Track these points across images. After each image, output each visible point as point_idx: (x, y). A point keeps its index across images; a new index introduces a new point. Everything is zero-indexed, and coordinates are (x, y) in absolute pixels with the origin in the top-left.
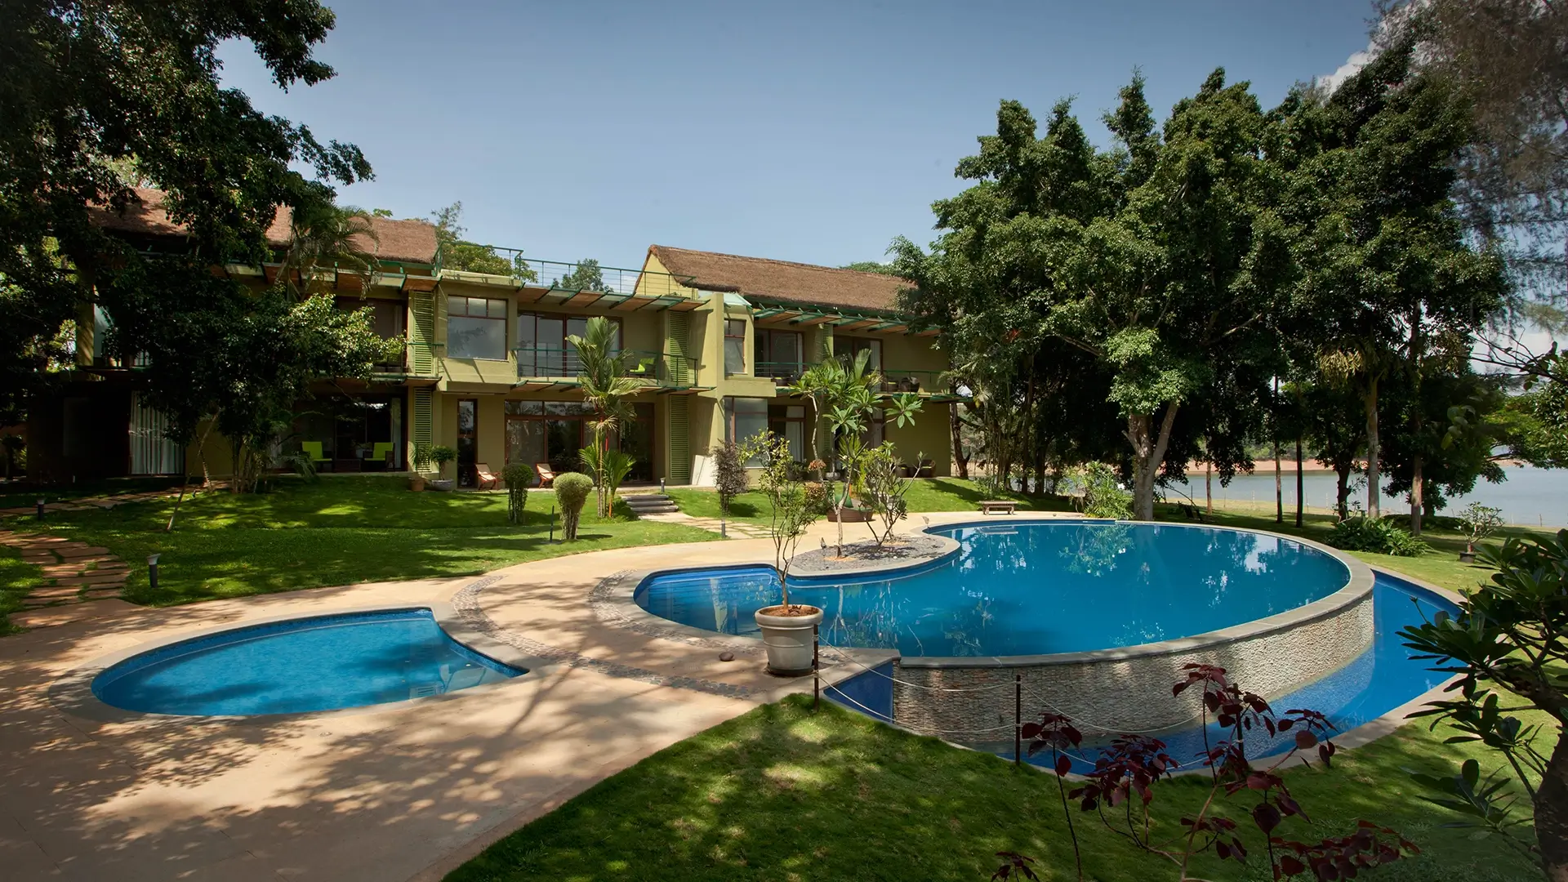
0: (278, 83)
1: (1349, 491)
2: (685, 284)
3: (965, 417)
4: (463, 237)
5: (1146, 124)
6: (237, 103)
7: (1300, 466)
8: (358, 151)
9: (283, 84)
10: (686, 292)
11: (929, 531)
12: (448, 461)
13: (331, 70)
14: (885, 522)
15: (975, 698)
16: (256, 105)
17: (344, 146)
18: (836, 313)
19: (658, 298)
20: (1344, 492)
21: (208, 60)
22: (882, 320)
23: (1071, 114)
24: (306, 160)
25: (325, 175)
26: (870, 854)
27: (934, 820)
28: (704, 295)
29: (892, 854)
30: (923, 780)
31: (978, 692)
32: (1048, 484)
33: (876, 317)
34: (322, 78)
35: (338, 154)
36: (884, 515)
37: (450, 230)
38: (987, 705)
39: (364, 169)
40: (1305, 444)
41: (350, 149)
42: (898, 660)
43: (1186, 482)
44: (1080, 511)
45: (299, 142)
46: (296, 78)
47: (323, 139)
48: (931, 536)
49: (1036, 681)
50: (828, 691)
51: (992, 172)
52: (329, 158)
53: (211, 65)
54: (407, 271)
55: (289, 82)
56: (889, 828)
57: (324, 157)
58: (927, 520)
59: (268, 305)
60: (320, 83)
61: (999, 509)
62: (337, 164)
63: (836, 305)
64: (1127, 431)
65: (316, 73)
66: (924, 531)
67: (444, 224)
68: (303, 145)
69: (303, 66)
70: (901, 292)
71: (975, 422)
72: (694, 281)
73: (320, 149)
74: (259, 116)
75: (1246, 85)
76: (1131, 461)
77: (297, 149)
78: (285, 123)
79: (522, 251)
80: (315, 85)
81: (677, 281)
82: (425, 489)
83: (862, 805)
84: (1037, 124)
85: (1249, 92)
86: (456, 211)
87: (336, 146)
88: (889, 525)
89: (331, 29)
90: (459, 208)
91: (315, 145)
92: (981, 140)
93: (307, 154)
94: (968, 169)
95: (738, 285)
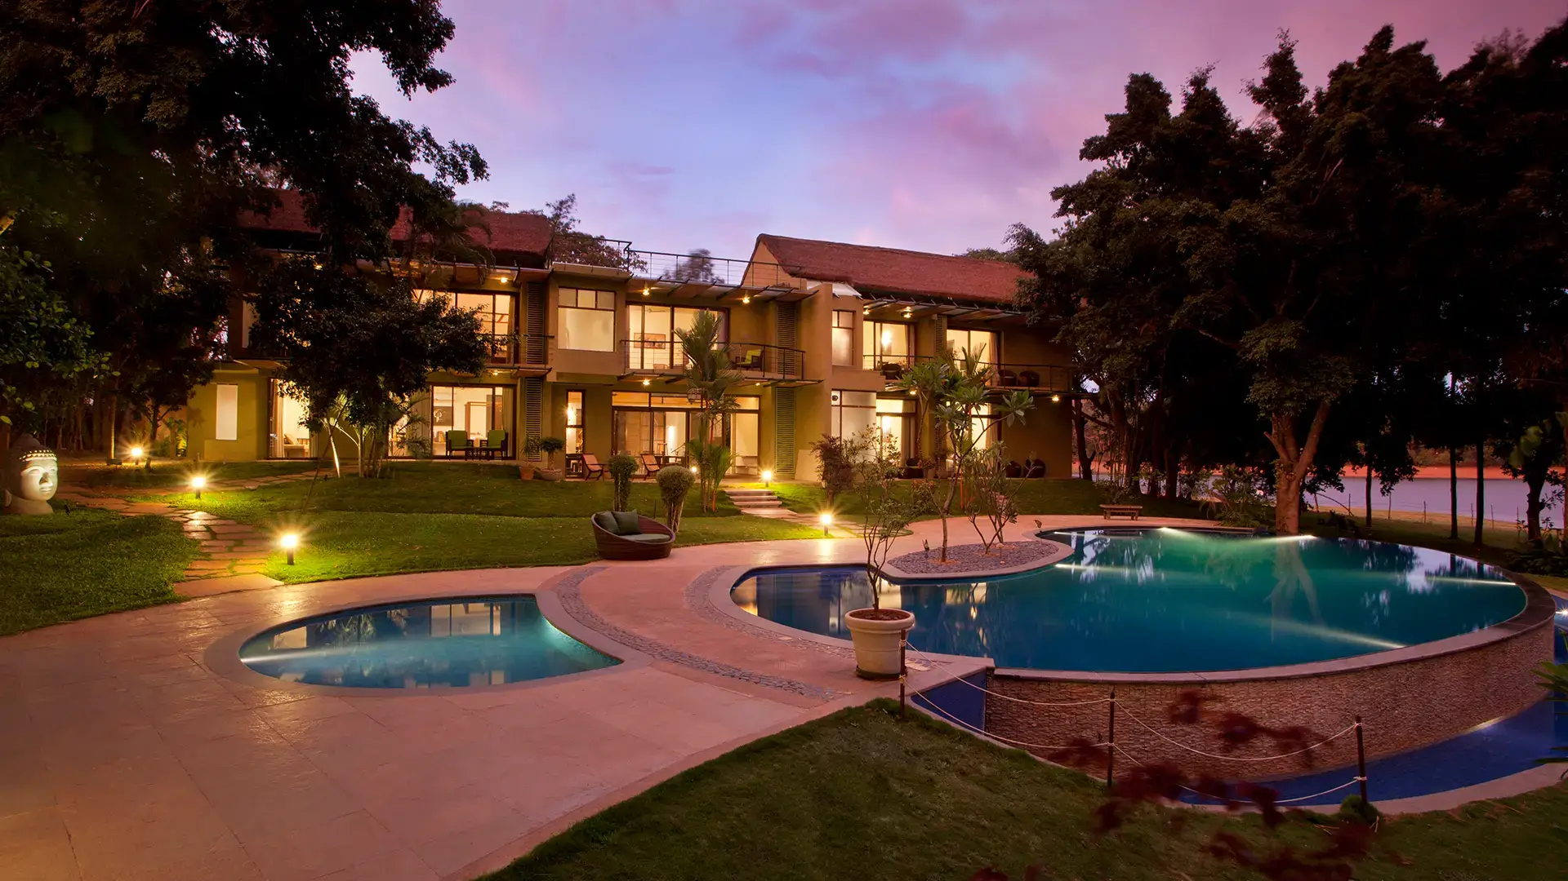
0: (403, 91)
1: (1542, 505)
2: (793, 274)
3: (1090, 413)
4: (576, 228)
5: (1298, 92)
6: (368, 109)
7: (1480, 474)
8: (475, 151)
9: (407, 92)
10: (794, 282)
11: (1041, 535)
12: (556, 450)
13: (450, 77)
14: (994, 524)
15: (1072, 714)
16: (383, 111)
17: (463, 146)
18: (951, 303)
19: (765, 289)
20: (1535, 506)
21: (340, 70)
22: (999, 311)
23: (1209, 86)
24: (427, 161)
25: (443, 176)
26: (944, 864)
27: (1013, 834)
28: (811, 286)
29: (966, 865)
30: (1007, 794)
31: (1076, 707)
32: (1180, 487)
33: (993, 308)
34: (442, 85)
35: (457, 155)
36: (993, 518)
37: (564, 221)
38: (1085, 721)
39: (479, 167)
40: (1488, 450)
41: (467, 149)
42: (992, 669)
43: (1342, 489)
44: (1212, 518)
45: (421, 144)
46: (418, 85)
47: (442, 139)
48: (1044, 541)
49: (1138, 700)
50: (915, 697)
51: (1121, 153)
52: (448, 159)
53: (344, 75)
54: (521, 264)
55: (412, 89)
56: (964, 838)
57: (443, 157)
58: (1040, 524)
59: (392, 301)
60: (440, 90)
61: (1123, 514)
62: (455, 164)
63: (952, 295)
64: (1270, 433)
65: (436, 80)
66: (1037, 535)
67: (557, 216)
68: (425, 147)
69: (425, 74)
70: (1021, 283)
71: (1100, 419)
72: (803, 271)
73: (439, 149)
74: (386, 120)
75: (1421, 45)
76: (1273, 466)
77: (419, 151)
78: (408, 126)
79: (630, 243)
80: (434, 92)
81: (786, 272)
82: (534, 478)
83: (939, 814)
84: (1172, 98)
85: (1425, 52)
86: (570, 203)
87: (455, 147)
88: (998, 528)
89: (451, 39)
90: (572, 201)
91: (436, 146)
92: (1108, 118)
93: (428, 156)
94: (1094, 149)
95: (848, 275)
